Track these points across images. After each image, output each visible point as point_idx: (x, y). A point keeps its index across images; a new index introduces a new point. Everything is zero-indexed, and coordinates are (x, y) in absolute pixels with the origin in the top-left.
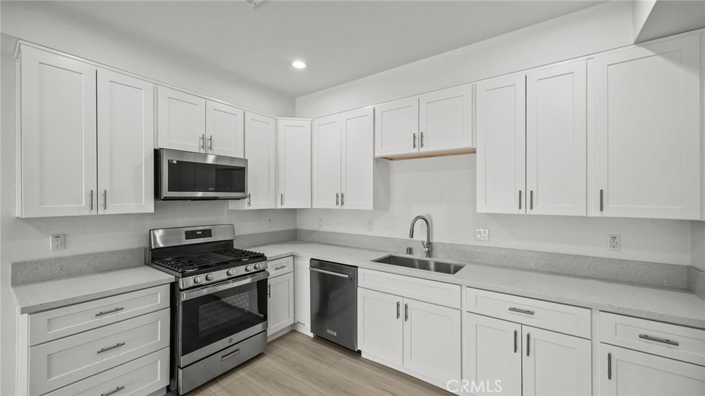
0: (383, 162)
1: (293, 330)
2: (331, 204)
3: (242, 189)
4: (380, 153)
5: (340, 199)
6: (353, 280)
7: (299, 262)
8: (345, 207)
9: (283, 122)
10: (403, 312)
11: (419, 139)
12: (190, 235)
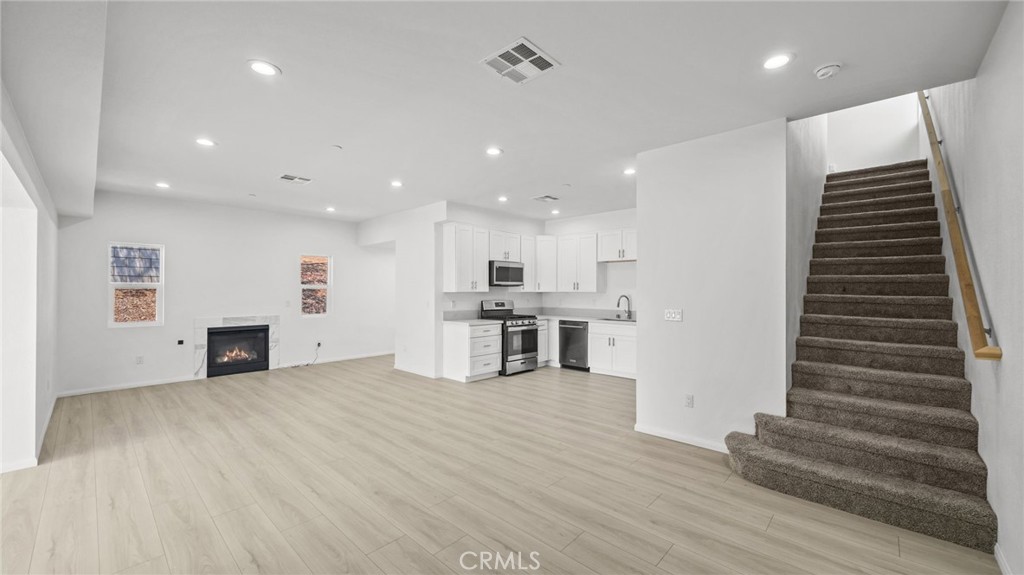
0: (603, 265)
1: (547, 365)
2: (570, 289)
3: (522, 280)
4: (601, 259)
5: (576, 286)
6: (585, 329)
7: (551, 323)
8: (580, 290)
9: (540, 238)
10: (612, 342)
11: (622, 253)
12: (497, 305)
